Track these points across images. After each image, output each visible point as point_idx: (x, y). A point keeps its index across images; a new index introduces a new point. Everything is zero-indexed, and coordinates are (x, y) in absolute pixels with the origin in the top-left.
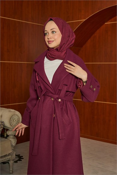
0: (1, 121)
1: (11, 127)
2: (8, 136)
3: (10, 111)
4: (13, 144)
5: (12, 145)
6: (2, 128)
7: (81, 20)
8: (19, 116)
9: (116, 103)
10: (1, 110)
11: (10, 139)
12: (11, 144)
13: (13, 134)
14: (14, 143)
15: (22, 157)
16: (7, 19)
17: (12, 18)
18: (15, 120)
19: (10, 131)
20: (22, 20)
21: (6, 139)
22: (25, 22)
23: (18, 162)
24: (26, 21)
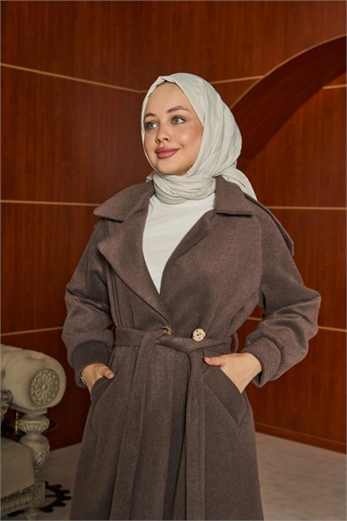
0: (4, 389)
1: (33, 408)
2: (22, 434)
3: (29, 358)
4: (39, 460)
5: (35, 464)
6: (6, 411)
7: (251, 76)
8: (56, 374)
9: (345, 328)
10: (4, 353)
11: (30, 445)
12: (33, 458)
13: (40, 429)
14: (41, 456)
15: (68, 492)
16: (28, 72)
17: (41, 70)
18: (43, 387)
19: (30, 419)
20: (73, 76)
21: (17, 444)
22: (82, 83)
23: (55, 508)
24: (85, 79)
